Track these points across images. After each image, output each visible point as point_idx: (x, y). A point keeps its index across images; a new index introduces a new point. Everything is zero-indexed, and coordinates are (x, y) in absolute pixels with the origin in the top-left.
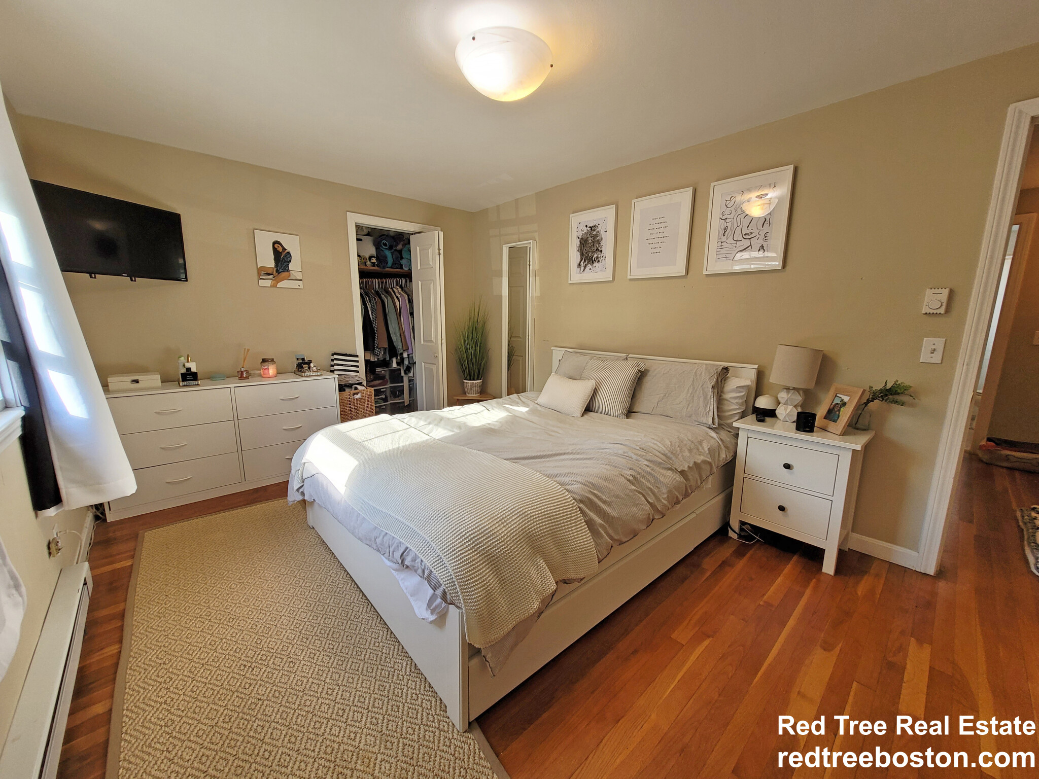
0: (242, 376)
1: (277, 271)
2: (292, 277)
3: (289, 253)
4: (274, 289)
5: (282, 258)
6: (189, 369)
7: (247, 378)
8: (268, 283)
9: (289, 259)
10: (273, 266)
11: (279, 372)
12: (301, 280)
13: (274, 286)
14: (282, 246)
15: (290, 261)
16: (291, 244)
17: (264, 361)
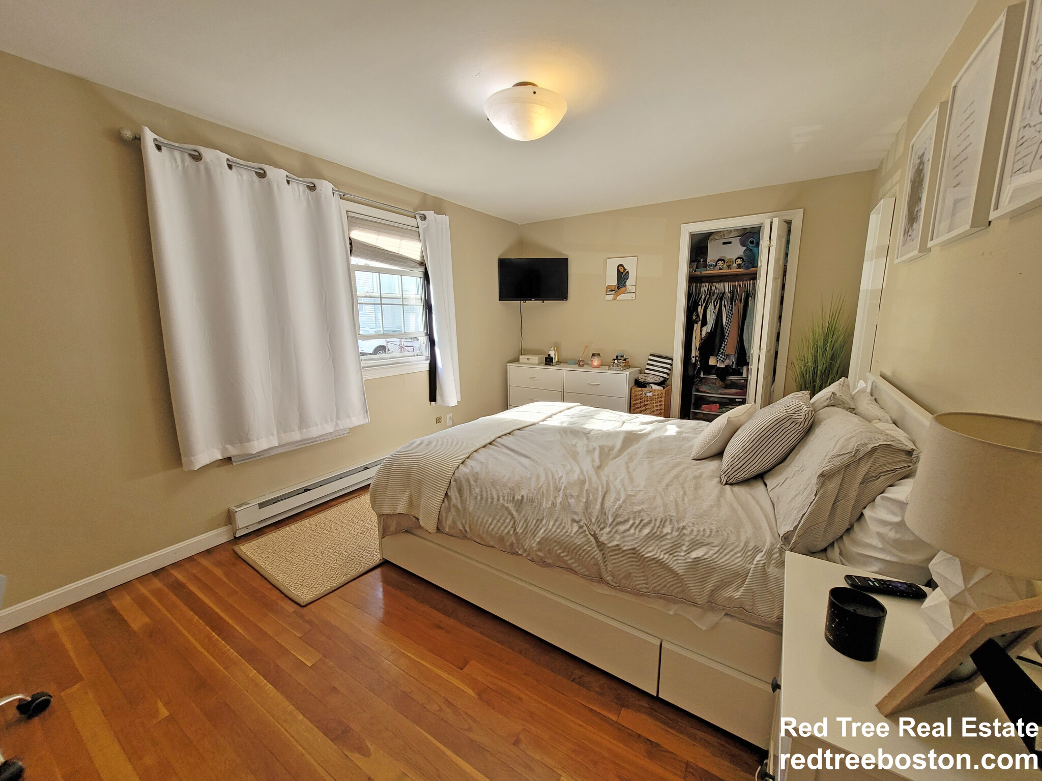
0: (580, 363)
1: (618, 288)
2: (627, 291)
3: (628, 272)
4: (614, 301)
5: (622, 276)
6: (549, 355)
7: (583, 365)
8: (611, 297)
9: (627, 277)
10: (616, 284)
11: (602, 365)
12: (634, 293)
13: (615, 299)
14: (624, 267)
15: (628, 278)
16: (630, 266)
17: (594, 355)
